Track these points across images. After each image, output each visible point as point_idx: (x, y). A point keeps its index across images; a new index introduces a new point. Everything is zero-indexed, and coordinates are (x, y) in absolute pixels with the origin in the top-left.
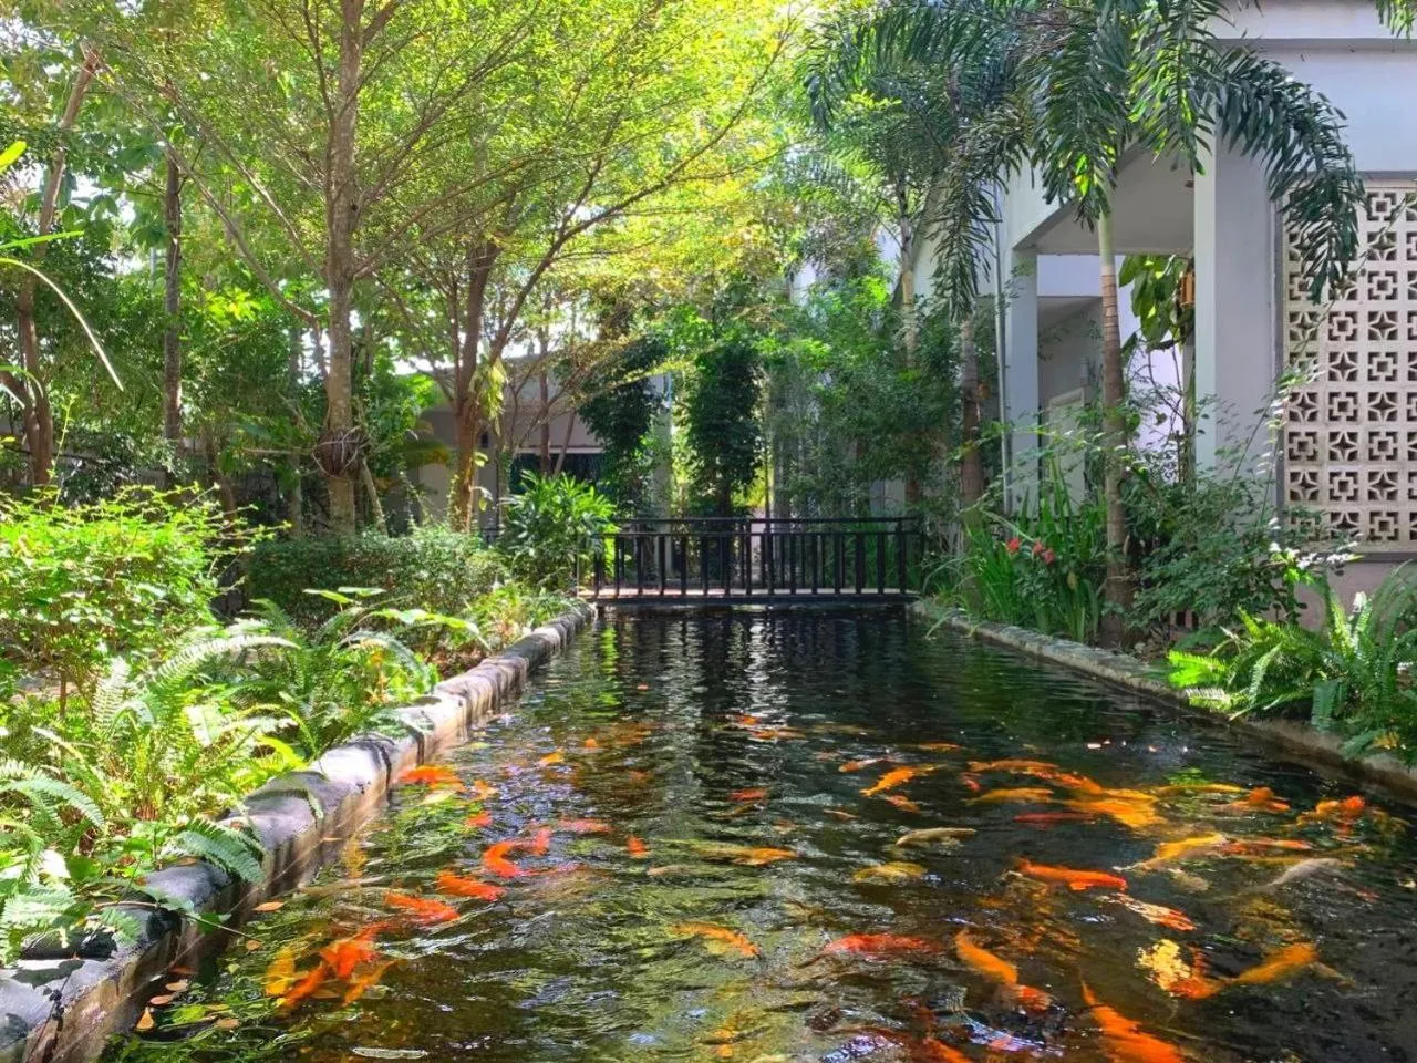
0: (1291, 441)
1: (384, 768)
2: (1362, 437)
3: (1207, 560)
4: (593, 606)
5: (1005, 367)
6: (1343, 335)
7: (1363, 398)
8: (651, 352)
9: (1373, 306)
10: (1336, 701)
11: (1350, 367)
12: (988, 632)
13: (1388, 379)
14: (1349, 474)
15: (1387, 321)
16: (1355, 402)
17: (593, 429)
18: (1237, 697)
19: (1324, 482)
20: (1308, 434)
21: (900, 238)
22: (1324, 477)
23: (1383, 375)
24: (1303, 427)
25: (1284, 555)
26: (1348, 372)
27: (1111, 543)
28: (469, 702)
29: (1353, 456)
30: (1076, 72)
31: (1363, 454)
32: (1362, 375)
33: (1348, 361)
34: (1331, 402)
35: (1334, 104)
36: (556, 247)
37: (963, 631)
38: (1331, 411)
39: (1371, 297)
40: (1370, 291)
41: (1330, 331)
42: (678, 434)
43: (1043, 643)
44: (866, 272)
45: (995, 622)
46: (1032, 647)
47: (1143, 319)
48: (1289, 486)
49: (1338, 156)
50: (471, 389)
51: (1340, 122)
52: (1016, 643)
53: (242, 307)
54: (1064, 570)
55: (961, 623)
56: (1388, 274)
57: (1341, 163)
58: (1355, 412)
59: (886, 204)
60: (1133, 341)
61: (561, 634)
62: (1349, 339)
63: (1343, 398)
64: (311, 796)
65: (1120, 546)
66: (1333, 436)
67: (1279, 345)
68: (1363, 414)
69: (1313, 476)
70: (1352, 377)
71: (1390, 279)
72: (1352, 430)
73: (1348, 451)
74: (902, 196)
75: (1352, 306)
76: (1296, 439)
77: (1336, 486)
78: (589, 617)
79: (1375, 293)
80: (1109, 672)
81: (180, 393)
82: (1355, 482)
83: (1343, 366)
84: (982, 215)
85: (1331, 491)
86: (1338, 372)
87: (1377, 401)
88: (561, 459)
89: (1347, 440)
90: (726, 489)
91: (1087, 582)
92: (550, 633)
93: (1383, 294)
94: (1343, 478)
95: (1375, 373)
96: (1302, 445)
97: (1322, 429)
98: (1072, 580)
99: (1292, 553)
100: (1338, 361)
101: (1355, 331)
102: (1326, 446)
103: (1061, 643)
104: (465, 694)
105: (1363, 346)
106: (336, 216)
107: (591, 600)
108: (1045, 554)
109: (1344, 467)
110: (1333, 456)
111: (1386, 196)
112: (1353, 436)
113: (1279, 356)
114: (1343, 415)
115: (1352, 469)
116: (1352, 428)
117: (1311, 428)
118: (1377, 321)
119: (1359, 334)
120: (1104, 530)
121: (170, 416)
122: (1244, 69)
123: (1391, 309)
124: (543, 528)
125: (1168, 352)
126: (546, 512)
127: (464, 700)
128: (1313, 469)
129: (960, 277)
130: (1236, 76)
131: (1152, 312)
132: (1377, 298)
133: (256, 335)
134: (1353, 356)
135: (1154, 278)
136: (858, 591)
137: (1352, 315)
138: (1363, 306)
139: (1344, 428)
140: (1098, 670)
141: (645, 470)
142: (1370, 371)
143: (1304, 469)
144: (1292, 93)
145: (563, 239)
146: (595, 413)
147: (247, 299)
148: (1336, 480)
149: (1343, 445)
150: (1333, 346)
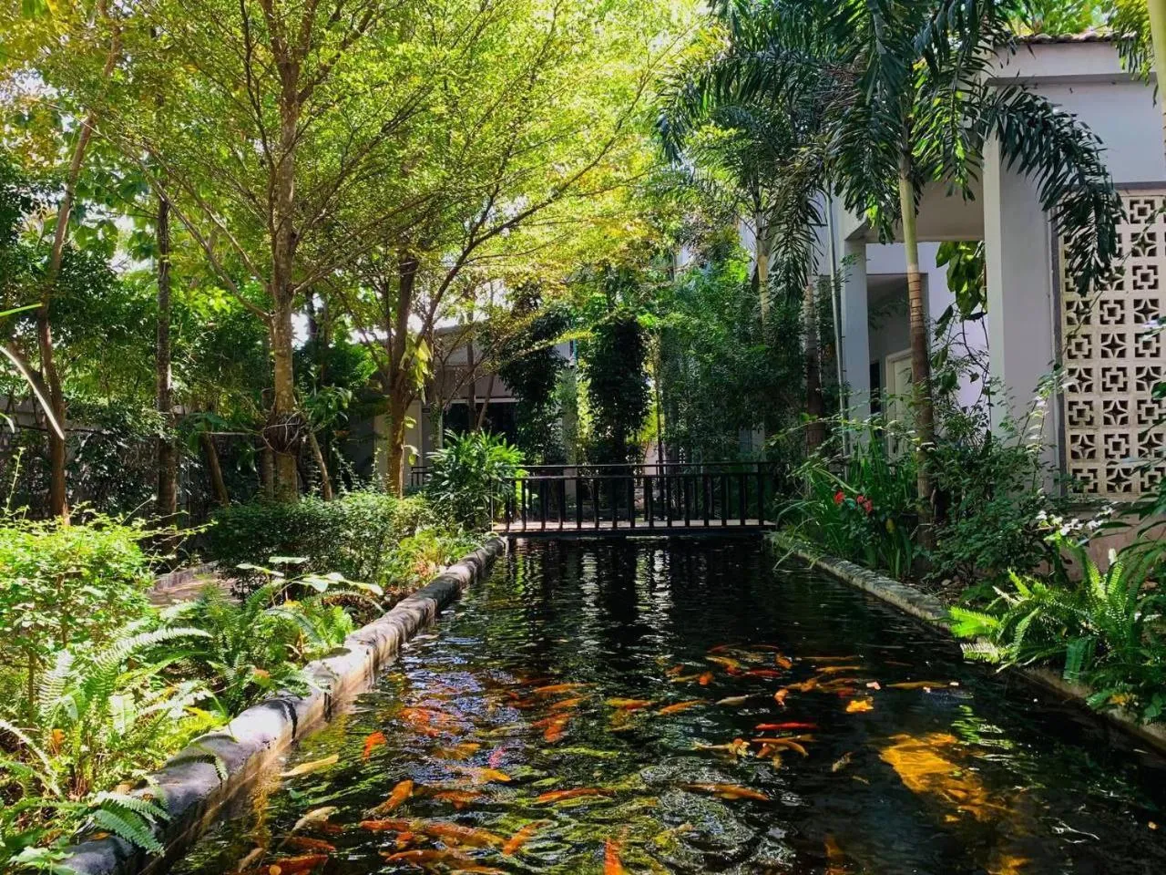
0: (1070, 409)
1: (290, 723)
2: (1132, 405)
3: (988, 523)
4: (505, 539)
5: (841, 337)
6: (1112, 320)
7: (1131, 372)
8: (554, 325)
9: (1138, 294)
10: (1085, 657)
11: (1119, 346)
12: (825, 566)
13: (1152, 355)
14: (1121, 436)
15: (1150, 307)
16: (1125, 375)
17: (510, 387)
18: (1003, 651)
19: (1099, 443)
20: (1085, 403)
21: (755, 229)
22: (1099, 438)
23: (1148, 352)
24: (1080, 397)
25: (1049, 521)
26: (1118, 350)
27: (921, 496)
28: (376, 649)
29: (1124, 421)
30: (864, 125)
31: (1133, 419)
32: (1130, 353)
33: (1117, 341)
34: (1104, 376)
35: (1093, 131)
36: (466, 253)
37: (806, 562)
38: (1104, 383)
39: (1136, 287)
40: (1135, 282)
41: (1102, 316)
42: (582, 387)
43: (866, 578)
44: (728, 256)
45: (832, 556)
46: (857, 582)
47: (957, 294)
48: (1069, 446)
49: (1099, 174)
50: (402, 367)
51: (1099, 146)
52: (845, 577)
53: (219, 301)
54: (882, 519)
55: (805, 555)
56: (1149, 267)
57: (1101, 180)
58: (1125, 383)
59: (743, 201)
60: (949, 312)
61: (472, 572)
62: (1117, 322)
63: (1114, 372)
64: (218, 760)
65: (928, 498)
66: (1107, 404)
67: (1058, 329)
68: (1132, 386)
69: (1091, 438)
70: (1122, 354)
71: (1152, 271)
72: (1123, 399)
73: (1120, 417)
74: (756, 195)
75: (1119, 295)
76: (1075, 408)
77: (1110, 446)
78: (500, 551)
79: (1139, 283)
80: (915, 610)
81: (169, 372)
82: (1127, 442)
83: (1113, 346)
84: (811, 220)
85: (1107, 450)
86: (1109, 350)
87: (1144, 374)
88: (484, 409)
89: (1119, 407)
90: (620, 434)
91: (901, 527)
92: (461, 571)
93: (1146, 284)
94: (1116, 439)
95: (1141, 351)
96: (1081, 413)
97: (1097, 398)
98: (890, 524)
99: (1057, 520)
100: (1109, 342)
101: (1123, 316)
102: (1100, 413)
103: (881, 579)
104: (373, 642)
105: (1130, 328)
106: (279, 243)
107: (503, 535)
108: (866, 505)
109: (1116, 430)
110: (1107, 421)
111: (1146, 202)
112: (1124, 404)
113: (1058, 339)
114: (1115, 387)
115: (1124, 432)
116: (1122, 396)
117: (1088, 397)
118: (1141, 307)
119: (1126, 319)
120: (916, 484)
121: (162, 393)
122: (1019, 103)
123: (1153, 297)
124: (462, 476)
125: (978, 322)
126: (465, 463)
127: (371, 649)
128: (1091, 433)
129: (794, 271)
130: (1012, 109)
131: (965, 288)
132: (1140, 288)
133: (233, 323)
134: (1122, 337)
135: (965, 260)
136: (724, 523)
137: (1120, 302)
138: (1129, 295)
139: (1115, 397)
140: (907, 607)
141: (552, 419)
142: (1137, 349)
143: (1082, 432)
144: (1059, 122)
145: (472, 246)
146: (511, 373)
147: (223, 295)
148: (1110, 441)
149: (1115, 412)
150: (1104, 329)
